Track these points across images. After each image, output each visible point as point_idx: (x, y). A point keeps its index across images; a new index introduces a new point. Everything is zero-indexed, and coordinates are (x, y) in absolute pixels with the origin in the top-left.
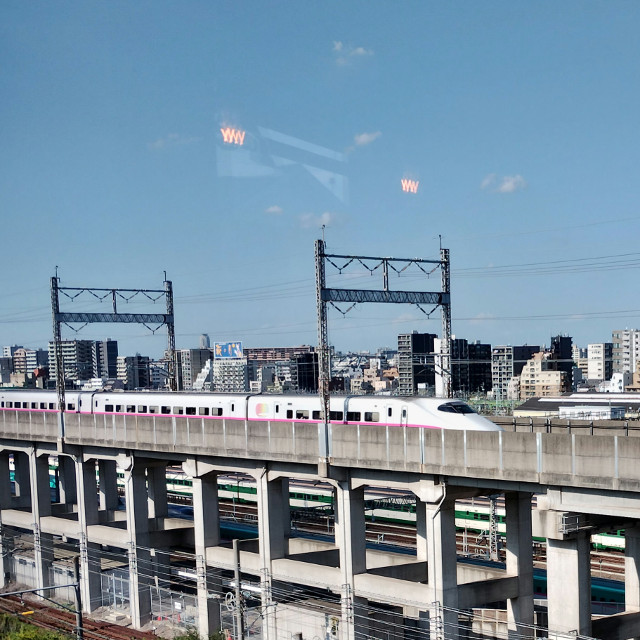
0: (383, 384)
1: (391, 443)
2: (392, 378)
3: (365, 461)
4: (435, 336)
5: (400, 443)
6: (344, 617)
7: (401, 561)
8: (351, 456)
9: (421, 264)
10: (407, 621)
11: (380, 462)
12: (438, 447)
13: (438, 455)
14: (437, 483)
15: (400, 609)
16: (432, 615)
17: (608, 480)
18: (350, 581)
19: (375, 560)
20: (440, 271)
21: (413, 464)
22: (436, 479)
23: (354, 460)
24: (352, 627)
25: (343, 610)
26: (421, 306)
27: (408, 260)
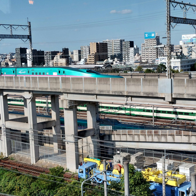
0: (11, 64)
1: (15, 81)
2: (14, 62)
3: (7, 87)
4: (27, 49)
5: (18, 81)
6: (3, 134)
7: (20, 117)
8: (3, 85)
9: (22, 27)
10: (22, 134)
11: (12, 87)
12: (30, 82)
13: (30, 85)
14: (29, 93)
15: (20, 131)
16: (30, 132)
17: (81, 90)
18: (4, 123)
19: (11, 117)
20: (28, 29)
21: (22, 87)
22: (30, 91)
23: (4, 87)
24: (5, 137)
25: (2, 132)
26: (23, 39)
27: (18, 25)
